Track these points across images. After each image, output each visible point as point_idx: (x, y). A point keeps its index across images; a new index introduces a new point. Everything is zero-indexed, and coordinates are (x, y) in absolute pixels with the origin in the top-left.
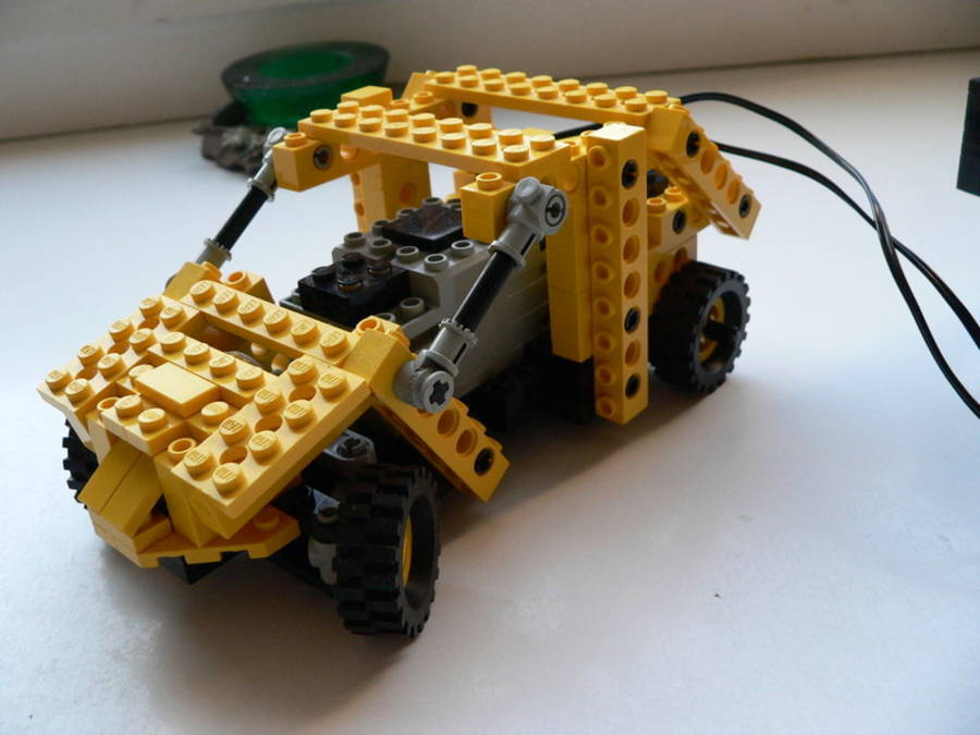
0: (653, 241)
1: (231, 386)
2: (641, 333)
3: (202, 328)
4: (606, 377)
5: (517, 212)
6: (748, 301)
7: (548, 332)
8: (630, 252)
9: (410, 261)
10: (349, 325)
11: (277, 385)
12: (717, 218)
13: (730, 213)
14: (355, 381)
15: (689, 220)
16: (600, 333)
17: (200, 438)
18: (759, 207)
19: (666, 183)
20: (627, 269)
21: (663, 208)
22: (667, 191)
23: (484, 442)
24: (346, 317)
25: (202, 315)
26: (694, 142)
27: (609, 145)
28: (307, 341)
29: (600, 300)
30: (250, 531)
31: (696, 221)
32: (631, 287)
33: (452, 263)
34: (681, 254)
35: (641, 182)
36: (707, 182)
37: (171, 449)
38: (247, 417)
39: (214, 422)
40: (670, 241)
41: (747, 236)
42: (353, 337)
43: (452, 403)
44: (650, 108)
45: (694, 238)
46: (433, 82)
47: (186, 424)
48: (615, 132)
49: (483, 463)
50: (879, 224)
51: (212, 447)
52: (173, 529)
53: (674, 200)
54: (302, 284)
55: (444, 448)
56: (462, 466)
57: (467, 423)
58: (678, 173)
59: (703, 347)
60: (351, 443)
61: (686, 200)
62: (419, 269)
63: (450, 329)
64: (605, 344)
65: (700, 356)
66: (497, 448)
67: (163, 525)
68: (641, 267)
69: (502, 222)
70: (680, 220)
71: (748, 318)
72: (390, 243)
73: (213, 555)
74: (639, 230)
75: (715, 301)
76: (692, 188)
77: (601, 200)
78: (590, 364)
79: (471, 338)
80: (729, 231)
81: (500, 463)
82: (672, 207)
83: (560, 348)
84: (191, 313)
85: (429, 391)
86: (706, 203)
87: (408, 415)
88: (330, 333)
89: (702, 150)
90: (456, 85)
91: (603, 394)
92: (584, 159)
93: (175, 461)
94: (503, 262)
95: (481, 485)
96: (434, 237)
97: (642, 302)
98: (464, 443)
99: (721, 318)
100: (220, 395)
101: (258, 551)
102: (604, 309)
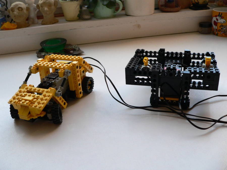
0: (81, 75)
1: (36, 97)
2: (81, 86)
3: (28, 92)
4: (77, 92)
5: (66, 73)
6: (94, 81)
7: (69, 87)
8: (78, 76)
9: (52, 81)
10: (48, 89)
11: (41, 96)
12: (88, 71)
13: (90, 70)
14: (51, 94)
15: (84, 71)
16: (76, 87)
17: (34, 103)
18: (93, 68)
19: (81, 67)
20: (78, 78)
21: (81, 70)
22: (81, 68)
23: (64, 101)
24: (47, 88)
25: (27, 90)
26: (84, 62)
27: (75, 64)
28: (43, 91)
29: (75, 82)
30: (41, 114)
31: (85, 71)
32: (79, 80)
33: (57, 80)
34: (84, 76)
35: (79, 68)
36: (86, 67)
37: (31, 105)
38: (39, 100)
39: (35, 101)
40: (83, 74)
41: (92, 73)
42: (49, 90)
43: (61, 97)
44: (78, 59)
45: (85, 73)
46: (48, 57)
47: (32, 102)
48: (75, 62)
49: (65, 104)
50: (105, 73)
51: (36, 104)
52: (31, 115)
53: (82, 69)
54: (39, 85)
55: (60, 101)
56: (62, 104)
57: (62, 99)
58: (82, 66)
59: (88, 87)
60: (50, 103)
61: (84, 69)
62: (53, 81)
63: (60, 87)
64: (77, 88)
65: (88, 88)
66: (66, 102)
67: (30, 115)
68: (80, 78)
69: (64, 74)
70: (83, 72)
71: (94, 84)
72: (48, 79)
73: (36, 117)
74: (79, 73)
75: (89, 81)
76: (84, 68)
77: (74, 71)
78: (75, 91)
79: (63, 88)
80: (90, 72)
81: (66, 104)
82: (82, 70)
83: (71, 90)
84: (26, 90)
85: (59, 94)
86: (86, 69)
87: (56, 98)
88: (46, 90)
89: (85, 63)
90: (52, 57)
91: (77, 94)
92: (72, 66)
93: (32, 106)
94: (65, 79)
95: (65, 106)
96: (54, 77)
97: (80, 82)
98: (62, 101)
99: (90, 83)
100: (35, 98)
101: (42, 116)
102: (76, 84)
